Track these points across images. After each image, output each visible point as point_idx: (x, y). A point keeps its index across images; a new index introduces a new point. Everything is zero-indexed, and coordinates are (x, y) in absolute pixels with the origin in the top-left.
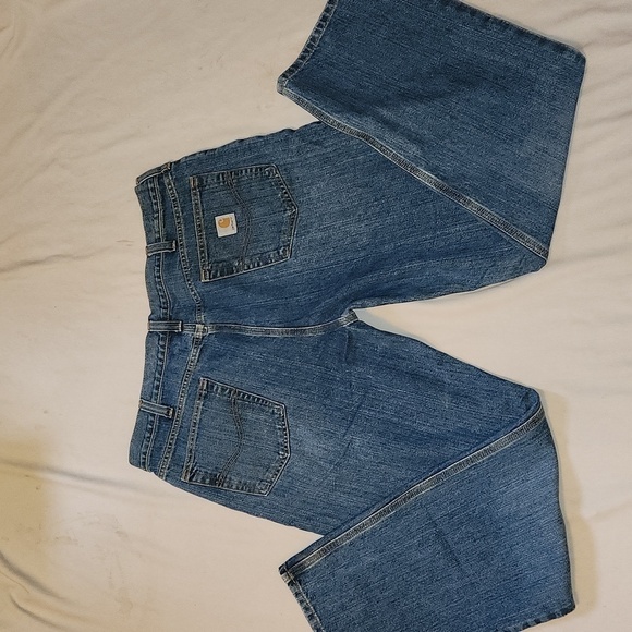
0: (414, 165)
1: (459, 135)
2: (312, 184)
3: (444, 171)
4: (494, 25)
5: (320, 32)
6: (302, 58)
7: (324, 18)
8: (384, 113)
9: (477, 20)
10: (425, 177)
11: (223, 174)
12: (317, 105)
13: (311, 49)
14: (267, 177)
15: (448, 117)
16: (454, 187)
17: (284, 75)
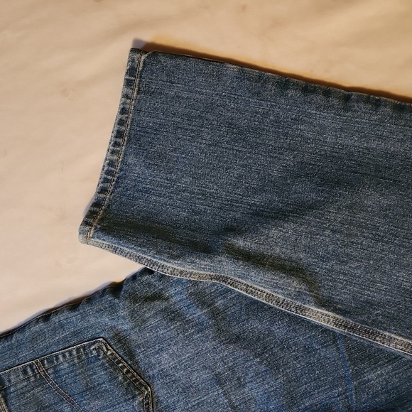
0: (299, 303)
1: (348, 251)
2: (161, 350)
3: (341, 302)
4: (361, 105)
5: (118, 153)
6: (102, 191)
7: (119, 134)
8: (240, 243)
9: (335, 101)
10: (319, 316)
11: (31, 366)
12: (145, 253)
13: (112, 176)
14: (97, 358)
15: (327, 233)
16: (363, 322)
17: (86, 223)
